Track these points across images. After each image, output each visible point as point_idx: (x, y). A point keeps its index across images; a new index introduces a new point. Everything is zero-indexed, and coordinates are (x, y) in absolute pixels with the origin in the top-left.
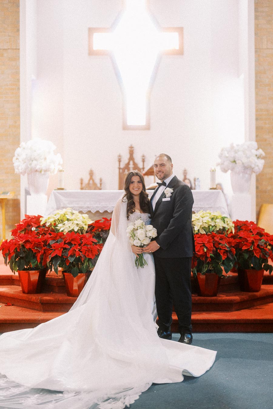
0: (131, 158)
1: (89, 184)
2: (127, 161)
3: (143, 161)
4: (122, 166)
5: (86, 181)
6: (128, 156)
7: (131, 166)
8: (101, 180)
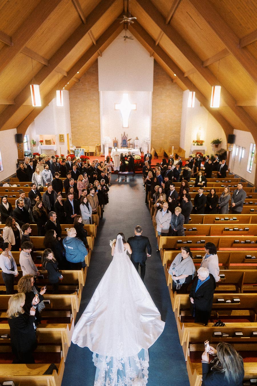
0: (124, 135)
1: (115, 141)
2: (123, 135)
3: (127, 135)
4: (122, 136)
5: (114, 140)
6: (124, 134)
7: (124, 136)
8: (118, 140)
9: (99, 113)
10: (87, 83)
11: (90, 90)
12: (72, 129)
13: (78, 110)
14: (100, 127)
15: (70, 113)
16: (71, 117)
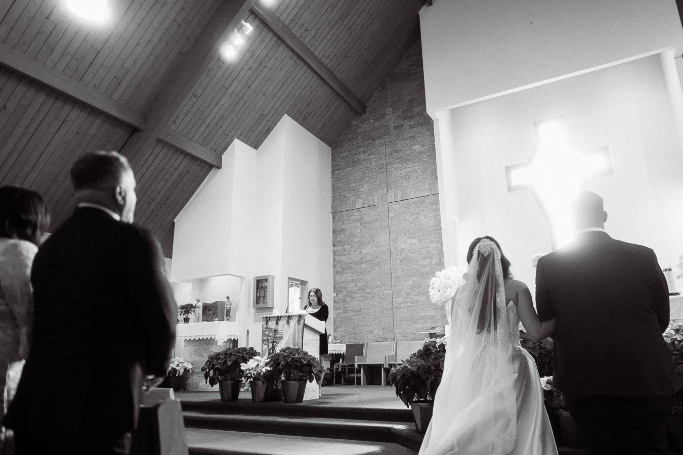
9: (437, 202)
10: (389, 110)
11: (402, 126)
12: (336, 273)
13: (359, 204)
14: (441, 253)
15: (334, 218)
16: (334, 232)
